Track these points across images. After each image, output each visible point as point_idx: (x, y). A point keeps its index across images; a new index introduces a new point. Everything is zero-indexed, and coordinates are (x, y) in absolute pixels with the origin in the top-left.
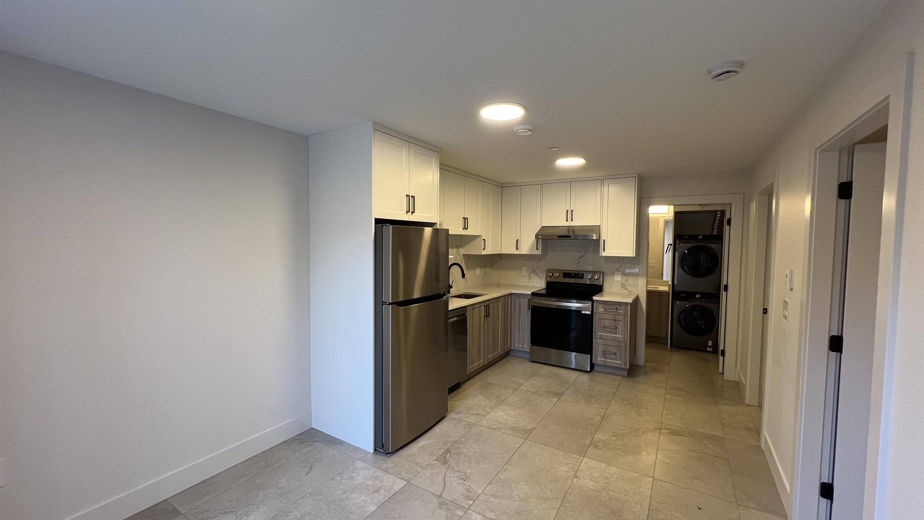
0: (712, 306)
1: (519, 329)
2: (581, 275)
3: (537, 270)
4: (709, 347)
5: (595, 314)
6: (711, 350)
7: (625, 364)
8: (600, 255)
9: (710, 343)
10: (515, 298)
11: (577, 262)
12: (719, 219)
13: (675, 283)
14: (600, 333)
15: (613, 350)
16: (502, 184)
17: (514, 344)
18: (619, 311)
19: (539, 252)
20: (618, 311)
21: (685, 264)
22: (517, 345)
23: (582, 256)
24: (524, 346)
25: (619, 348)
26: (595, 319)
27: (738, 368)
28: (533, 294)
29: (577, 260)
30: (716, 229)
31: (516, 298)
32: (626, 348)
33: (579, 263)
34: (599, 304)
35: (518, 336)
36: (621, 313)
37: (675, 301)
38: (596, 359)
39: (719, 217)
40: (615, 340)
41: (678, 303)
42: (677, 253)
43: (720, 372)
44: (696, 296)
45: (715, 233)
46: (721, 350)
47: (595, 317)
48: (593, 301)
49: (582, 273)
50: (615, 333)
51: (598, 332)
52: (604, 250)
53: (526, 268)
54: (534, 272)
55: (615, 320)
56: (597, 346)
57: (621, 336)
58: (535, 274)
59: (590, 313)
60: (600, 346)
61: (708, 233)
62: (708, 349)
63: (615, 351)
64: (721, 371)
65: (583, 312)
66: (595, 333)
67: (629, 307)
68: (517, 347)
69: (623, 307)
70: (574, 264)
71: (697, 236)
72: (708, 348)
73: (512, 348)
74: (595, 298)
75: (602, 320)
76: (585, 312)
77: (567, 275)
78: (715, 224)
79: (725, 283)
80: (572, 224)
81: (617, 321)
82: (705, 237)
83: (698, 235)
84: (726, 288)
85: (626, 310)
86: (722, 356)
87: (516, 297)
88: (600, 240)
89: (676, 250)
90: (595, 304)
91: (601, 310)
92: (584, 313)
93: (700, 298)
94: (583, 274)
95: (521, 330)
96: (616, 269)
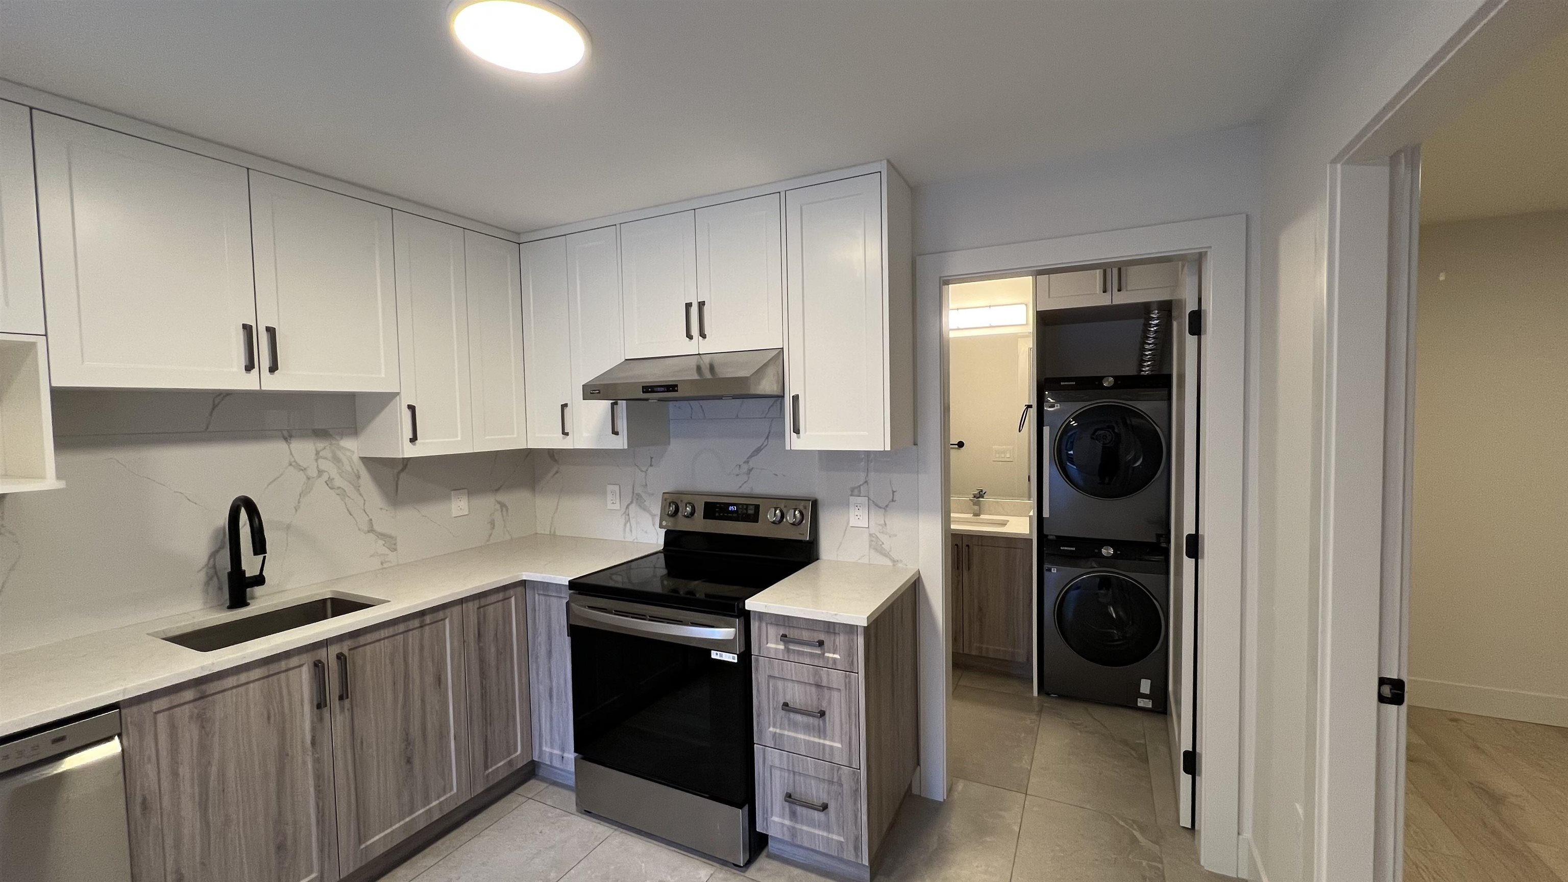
0: (1145, 580)
1: (551, 696)
2: (751, 512)
3: (643, 495)
4: (1144, 696)
5: (757, 660)
6: (1150, 706)
7: (857, 848)
8: (788, 448)
9: (1145, 686)
10: (534, 595)
11: (745, 468)
12: (1155, 332)
13: (1046, 514)
14: (774, 726)
15: (816, 792)
16: (518, 234)
17: (540, 746)
18: (831, 655)
19: (620, 442)
20: (827, 655)
21: (1071, 459)
22: (546, 749)
23: (758, 451)
24: (566, 755)
25: (835, 787)
26: (757, 678)
27: (1247, 834)
28: (574, 585)
29: (747, 462)
30: (1148, 361)
31: (537, 595)
32: (856, 791)
33: (750, 470)
34: (767, 624)
35: (548, 719)
36: (835, 660)
37: (1046, 566)
38: (766, 819)
39: (1156, 325)
40: (820, 755)
41: (1054, 570)
42: (1046, 430)
43: (1182, 824)
44: (1104, 551)
45: (1146, 371)
46: (1186, 753)
47: (757, 669)
48: (746, 616)
49: (756, 502)
50: (821, 732)
51: (767, 724)
52: (797, 431)
53: (617, 488)
54: (637, 499)
55: (818, 686)
56: (767, 774)
57: (840, 746)
58: (639, 505)
59: (736, 661)
60: (776, 773)
61: (1129, 370)
62: (1141, 703)
63: (824, 798)
64: (1186, 822)
65: (715, 655)
66: (758, 725)
67: (861, 641)
68: (547, 755)
69: (841, 640)
70: (737, 475)
71: (1101, 379)
72: (1139, 700)
73: (534, 759)
74: (752, 604)
75: (780, 684)
76: (721, 656)
77: (714, 510)
78: (1147, 347)
79: (1189, 529)
80: (706, 347)
81: (826, 690)
82: (1123, 382)
83: (1103, 378)
84: (1194, 547)
85: (850, 654)
86: (1186, 771)
87: (539, 594)
88: (783, 397)
89: (1045, 423)
90: (754, 626)
91: (774, 646)
92: (718, 657)
93: (1114, 556)
94: (757, 507)
95: (555, 701)
96: (852, 490)
